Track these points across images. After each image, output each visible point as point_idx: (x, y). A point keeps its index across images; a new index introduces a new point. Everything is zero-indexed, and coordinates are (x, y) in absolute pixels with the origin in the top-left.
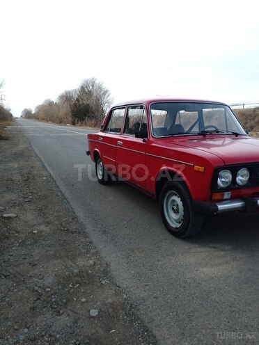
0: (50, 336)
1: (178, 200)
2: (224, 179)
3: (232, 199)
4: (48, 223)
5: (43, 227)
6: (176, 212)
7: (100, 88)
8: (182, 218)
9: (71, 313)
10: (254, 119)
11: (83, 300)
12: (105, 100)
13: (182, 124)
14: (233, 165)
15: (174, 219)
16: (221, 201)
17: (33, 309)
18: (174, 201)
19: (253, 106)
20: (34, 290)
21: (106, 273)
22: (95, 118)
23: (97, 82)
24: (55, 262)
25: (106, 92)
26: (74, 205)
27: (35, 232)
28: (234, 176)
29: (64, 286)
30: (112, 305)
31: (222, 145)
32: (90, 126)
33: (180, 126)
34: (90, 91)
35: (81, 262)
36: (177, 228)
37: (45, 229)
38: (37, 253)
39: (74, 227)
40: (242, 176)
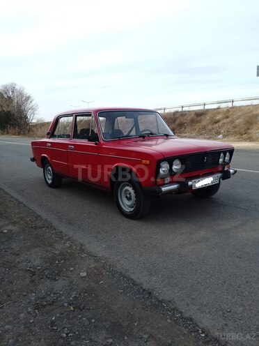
0: (54, 294)
1: (130, 189)
2: (164, 168)
3: (171, 183)
4: (14, 223)
5: (10, 227)
6: (129, 199)
7: (21, 94)
8: (135, 203)
9: (65, 278)
10: (174, 122)
11: (72, 269)
12: (28, 106)
13: (120, 129)
14: (170, 158)
15: (127, 205)
16: (164, 185)
17: (32, 281)
18: (127, 190)
19: (172, 111)
20: (27, 271)
21: (82, 250)
22: (19, 125)
23: (17, 87)
24: (36, 250)
25: (28, 98)
26: (32, 207)
27: (6, 231)
28: (171, 165)
29: (51, 264)
30: (95, 268)
31: (156, 144)
32: (14, 134)
33: (119, 131)
34: (9, 98)
35: (59, 247)
36: (130, 212)
37: (13, 228)
38: (15, 246)
39: (40, 224)
40: (176, 165)
